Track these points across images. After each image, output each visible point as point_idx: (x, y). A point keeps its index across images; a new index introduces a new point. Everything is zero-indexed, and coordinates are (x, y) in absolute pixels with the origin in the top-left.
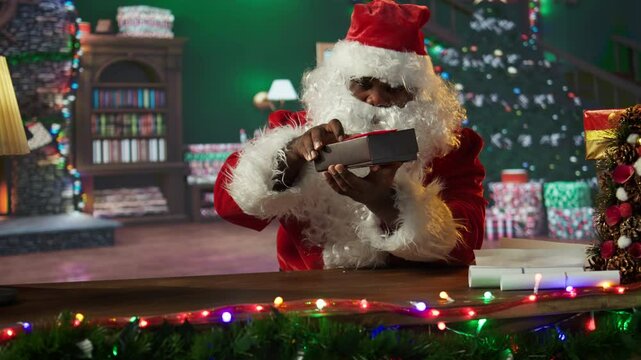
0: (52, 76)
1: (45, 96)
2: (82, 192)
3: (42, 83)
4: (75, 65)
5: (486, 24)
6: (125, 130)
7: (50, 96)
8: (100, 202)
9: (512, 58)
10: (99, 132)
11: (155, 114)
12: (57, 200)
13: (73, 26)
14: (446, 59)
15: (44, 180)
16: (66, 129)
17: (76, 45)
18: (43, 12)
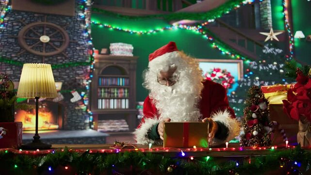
0: (82, 72)
1: (79, 80)
2: (93, 120)
3: (78, 75)
4: (92, 68)
5: (269, 51)
6: (112, 95)
7: (81, 80)
8: (100, 125)
9: (282, 66)
10: (101, 95)
11: (124, 88)
12: (83, 124)
13: (91, 51)
14: (252, 66)
15: (78, 115)
16: (87, 94)
17: (93, 59)
18: (79, 45)
